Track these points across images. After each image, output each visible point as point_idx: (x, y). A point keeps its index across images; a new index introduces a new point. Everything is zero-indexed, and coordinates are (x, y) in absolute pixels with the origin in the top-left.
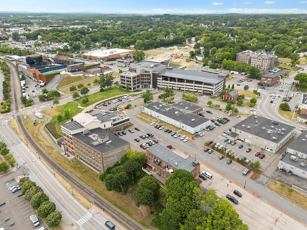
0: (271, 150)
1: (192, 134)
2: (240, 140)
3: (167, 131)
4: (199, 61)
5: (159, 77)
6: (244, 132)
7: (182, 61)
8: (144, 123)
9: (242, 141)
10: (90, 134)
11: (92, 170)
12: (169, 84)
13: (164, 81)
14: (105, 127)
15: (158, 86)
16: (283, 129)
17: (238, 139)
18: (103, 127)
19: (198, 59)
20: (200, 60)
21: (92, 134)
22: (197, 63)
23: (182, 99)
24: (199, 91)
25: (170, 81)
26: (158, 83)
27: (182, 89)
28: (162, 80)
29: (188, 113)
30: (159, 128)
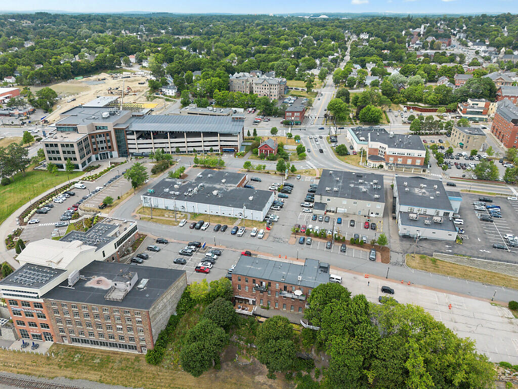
0: (378, 214)
1: (261, 222)
2: (330, 211)
3: (218, 229)
4: (170, 97)
5: (128, 134)
6: (335, 198)
7: (139, 100)
8: (164, 226)
9: (333, 212)
10: (86, 281)
11: (117, 354)
12: (153, 146)
13: (141, 141)
14: (104, 256)
15: (131, 151)
16: (375, 181)
17: (327, 211)
18: (102, 259)
19: (168, 94)
20: (171, 94)
21: (89, 280)
22: (167, 100)
23: (194, 167)
24: (214, 148)
25: (154, 139)
26: (129, 145)
27: (181, 149)
28: (138, 139)
29: (232, 188)
30: (202, 228)
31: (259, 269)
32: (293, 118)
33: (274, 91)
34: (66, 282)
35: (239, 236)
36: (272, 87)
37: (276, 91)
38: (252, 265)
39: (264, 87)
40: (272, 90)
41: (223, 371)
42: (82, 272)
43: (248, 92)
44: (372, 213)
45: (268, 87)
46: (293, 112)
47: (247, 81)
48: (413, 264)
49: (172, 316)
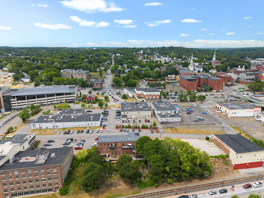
0: (149, 116)
1: (99, 127)
2: (129, 118)
6: (130, 112)
7: (7, 85)
8: (49, 136)
9: (130, 118)
14: (24, 149)
15: (13, 107)
17: (128, 118)
19: (25, 81)
23: (54, 110)
24: (62, 101)
26: (12, 104)
28: (17, 100)
29: (80, 115)
31: (109, 139)
32: (97, 87)
33: (84, 76)
34: (8, 161)
35: (91, 133)
36: (83, 75)
37: (85, 76)
38: (105, 139)
39: (79, 75)
40: (83, 76)
41: (101, 189)
42: (16, 155)
43: (71, 78)
44: (146, 116)
45: (81, 75)
46: (97, 84)
47: (69, 72)
48: (169, 132)
49: (69, 170)
